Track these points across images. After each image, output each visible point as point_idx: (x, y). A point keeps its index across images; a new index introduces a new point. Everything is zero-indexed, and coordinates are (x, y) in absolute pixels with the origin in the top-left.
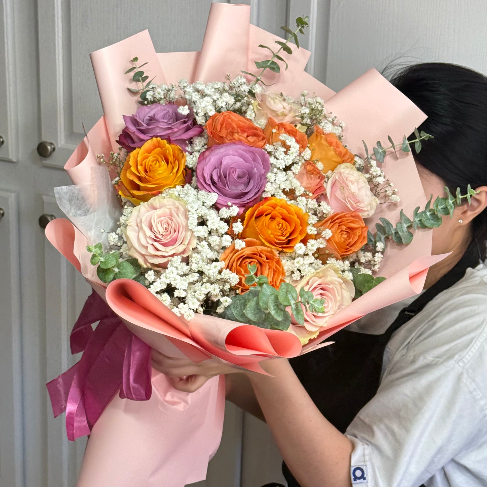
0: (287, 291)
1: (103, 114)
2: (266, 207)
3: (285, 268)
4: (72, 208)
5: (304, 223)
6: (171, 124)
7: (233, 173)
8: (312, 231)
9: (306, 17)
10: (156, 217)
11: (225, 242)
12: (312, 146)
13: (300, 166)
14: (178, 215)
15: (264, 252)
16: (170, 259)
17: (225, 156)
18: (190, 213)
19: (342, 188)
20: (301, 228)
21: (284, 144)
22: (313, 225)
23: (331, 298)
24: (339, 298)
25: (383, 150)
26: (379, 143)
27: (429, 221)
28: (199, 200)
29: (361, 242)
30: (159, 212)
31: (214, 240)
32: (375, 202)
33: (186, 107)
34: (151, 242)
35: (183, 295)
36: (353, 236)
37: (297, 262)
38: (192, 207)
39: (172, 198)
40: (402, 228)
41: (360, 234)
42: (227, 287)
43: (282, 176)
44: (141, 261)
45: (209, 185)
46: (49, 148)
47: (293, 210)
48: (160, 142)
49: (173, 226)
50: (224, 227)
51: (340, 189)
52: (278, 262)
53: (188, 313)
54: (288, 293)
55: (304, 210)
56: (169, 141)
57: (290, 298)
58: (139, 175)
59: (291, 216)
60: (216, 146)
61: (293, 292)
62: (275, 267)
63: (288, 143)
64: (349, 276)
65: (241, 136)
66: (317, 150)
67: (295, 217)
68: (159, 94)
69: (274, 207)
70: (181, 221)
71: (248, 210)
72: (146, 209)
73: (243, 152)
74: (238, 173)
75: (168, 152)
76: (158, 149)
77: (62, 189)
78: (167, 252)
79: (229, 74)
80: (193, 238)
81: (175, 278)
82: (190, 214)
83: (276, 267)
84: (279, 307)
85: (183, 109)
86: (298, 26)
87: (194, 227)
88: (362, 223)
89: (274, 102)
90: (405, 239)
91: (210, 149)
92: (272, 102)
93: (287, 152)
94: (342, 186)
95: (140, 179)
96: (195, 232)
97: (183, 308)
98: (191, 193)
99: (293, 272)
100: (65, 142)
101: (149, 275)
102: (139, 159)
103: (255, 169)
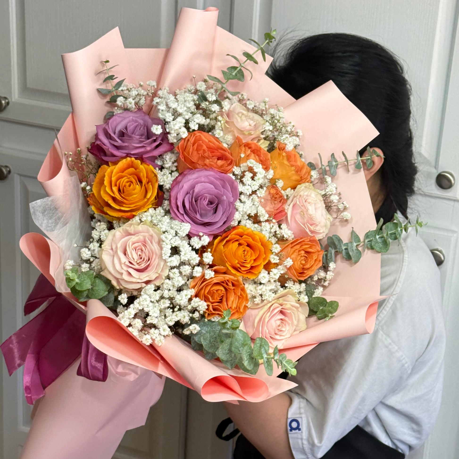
0: (261, 346)
1: (71, 111)
2: (233, 236)
3: (248, 291)
4: (45, 219)
5: (267, 250)
6: (143, 141)
7: (204, 200)
8: (274, 259)
9: (274, 31)
10: (131, 244)
11: (196, 273)
12: (274, 163)
13: (265, 191)
14: (151, 243)
15: (230, 280)
16: (143, 286)
17: (197, 184)
18: (164, 243)
19: (302, 213)
20: (265, 256)
21: (251, 169)
22: (277, 254)
23: (289, 323)
24: (295, 322)
25: (337, 163)
26: (333, 155)
27: (377, 244)
28: (172, 228)
29: (317, 265)
30: (134, 238)
31: (186, 270)
32: (328, 221)
33: (160, 127)
34: (125, 268)
35: (155, 322)
36: (309, 260)
37: (260, 289)
38: (166, 238)
39: (146, 225)
40: (352, 247)
41: (316, 258)
42: (196, 315)
43: (249, 202)
44: (114, 283)
45: (183, 215)
46: (3, 102)
47: (258, 237)
48: (134, 162)
49: (147, 253)
50: (196, 259)
51: (300, 214)
52: (243, 290)
53: (158, 339)
54: (261, 347)
55: (267, 235)
56: (142, 160)
57: (263, 352)
58: (113, 196)
59: (257, 243)
60: (188, 170)
61: (266, 345)
62: (239, 294)
63: (256, 170)
64: (305, 299)
65: (211, 161)
66: (278, 168)
67: (259, 245)
68: (130, 103)
69: (241, 235)
70: (155, 248)
71: (217, 238)
72: (120, 234)
73: (214, 179)
74: (209, 199)
75: (142, 174)
76: (132, 170)
77: (36, 203)
78: (141, 279)
79: (194, 76)
80: (165, 267)
81: (148, 305)
82: (164, 245)
83: (241, 295)
84: (251, 356)
85: (157, 129)
86: (266, 39)
87: (168, 258)
88: (319, 247)
89: (242, 120)
90: (354, 258)
91: (183, 174)
92: (239, 120)
93: (254, 178)
94: (303, 212)
95: (114, 199)
96: (168, 262)
97: (154, 333)
98: (164, 221)
99: (254, 297)
100: (19, 97)
101: (122, 298)
102: (113, 179)
103: (225, 197)
